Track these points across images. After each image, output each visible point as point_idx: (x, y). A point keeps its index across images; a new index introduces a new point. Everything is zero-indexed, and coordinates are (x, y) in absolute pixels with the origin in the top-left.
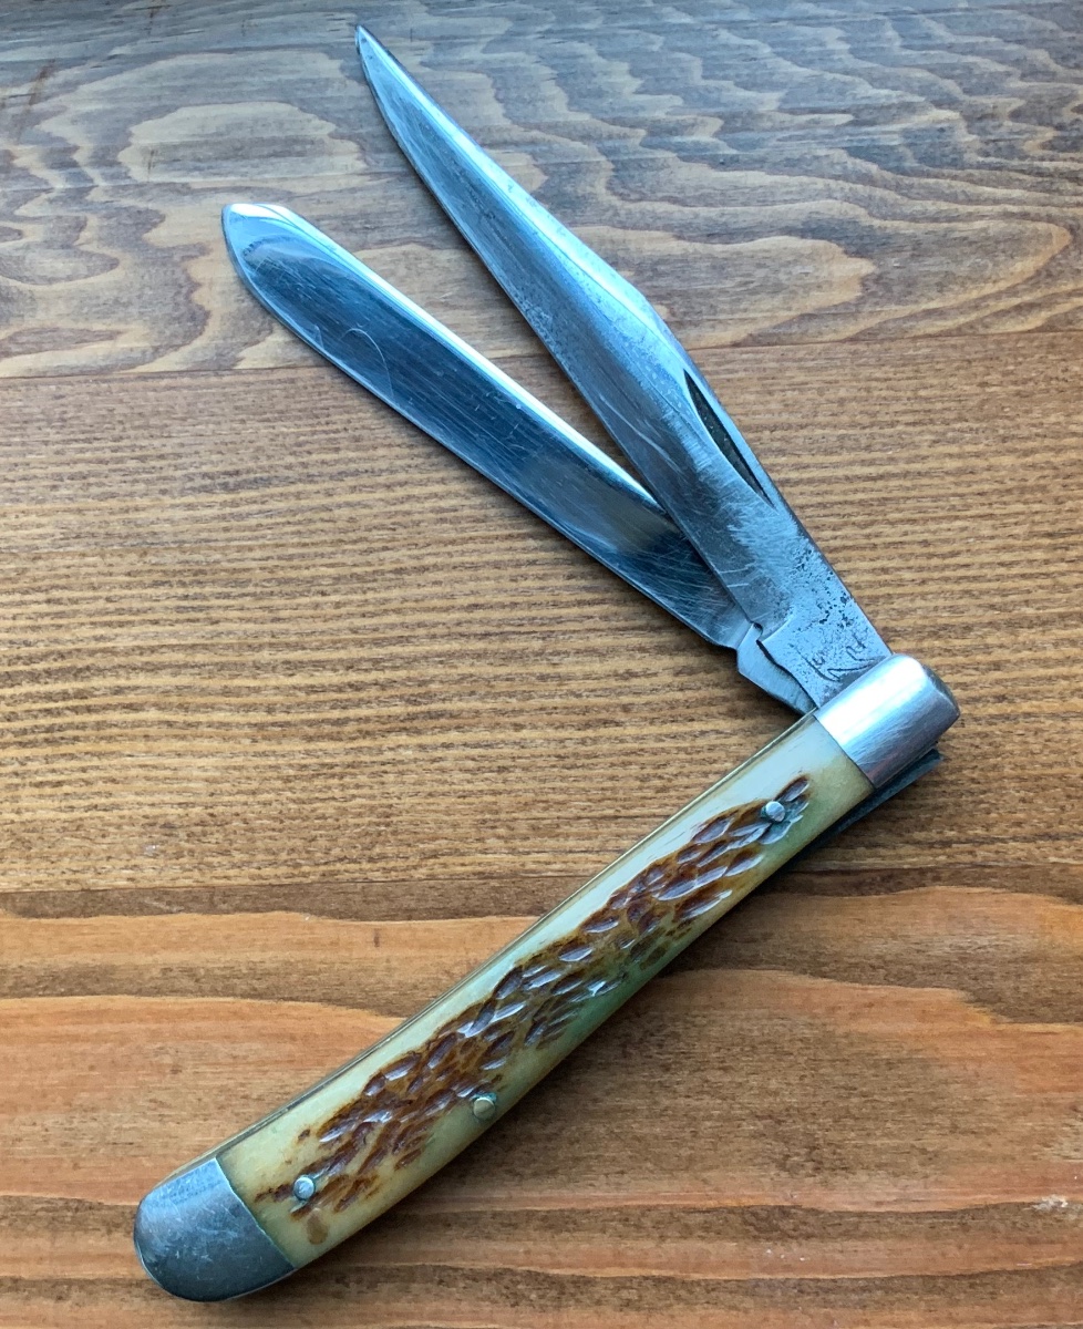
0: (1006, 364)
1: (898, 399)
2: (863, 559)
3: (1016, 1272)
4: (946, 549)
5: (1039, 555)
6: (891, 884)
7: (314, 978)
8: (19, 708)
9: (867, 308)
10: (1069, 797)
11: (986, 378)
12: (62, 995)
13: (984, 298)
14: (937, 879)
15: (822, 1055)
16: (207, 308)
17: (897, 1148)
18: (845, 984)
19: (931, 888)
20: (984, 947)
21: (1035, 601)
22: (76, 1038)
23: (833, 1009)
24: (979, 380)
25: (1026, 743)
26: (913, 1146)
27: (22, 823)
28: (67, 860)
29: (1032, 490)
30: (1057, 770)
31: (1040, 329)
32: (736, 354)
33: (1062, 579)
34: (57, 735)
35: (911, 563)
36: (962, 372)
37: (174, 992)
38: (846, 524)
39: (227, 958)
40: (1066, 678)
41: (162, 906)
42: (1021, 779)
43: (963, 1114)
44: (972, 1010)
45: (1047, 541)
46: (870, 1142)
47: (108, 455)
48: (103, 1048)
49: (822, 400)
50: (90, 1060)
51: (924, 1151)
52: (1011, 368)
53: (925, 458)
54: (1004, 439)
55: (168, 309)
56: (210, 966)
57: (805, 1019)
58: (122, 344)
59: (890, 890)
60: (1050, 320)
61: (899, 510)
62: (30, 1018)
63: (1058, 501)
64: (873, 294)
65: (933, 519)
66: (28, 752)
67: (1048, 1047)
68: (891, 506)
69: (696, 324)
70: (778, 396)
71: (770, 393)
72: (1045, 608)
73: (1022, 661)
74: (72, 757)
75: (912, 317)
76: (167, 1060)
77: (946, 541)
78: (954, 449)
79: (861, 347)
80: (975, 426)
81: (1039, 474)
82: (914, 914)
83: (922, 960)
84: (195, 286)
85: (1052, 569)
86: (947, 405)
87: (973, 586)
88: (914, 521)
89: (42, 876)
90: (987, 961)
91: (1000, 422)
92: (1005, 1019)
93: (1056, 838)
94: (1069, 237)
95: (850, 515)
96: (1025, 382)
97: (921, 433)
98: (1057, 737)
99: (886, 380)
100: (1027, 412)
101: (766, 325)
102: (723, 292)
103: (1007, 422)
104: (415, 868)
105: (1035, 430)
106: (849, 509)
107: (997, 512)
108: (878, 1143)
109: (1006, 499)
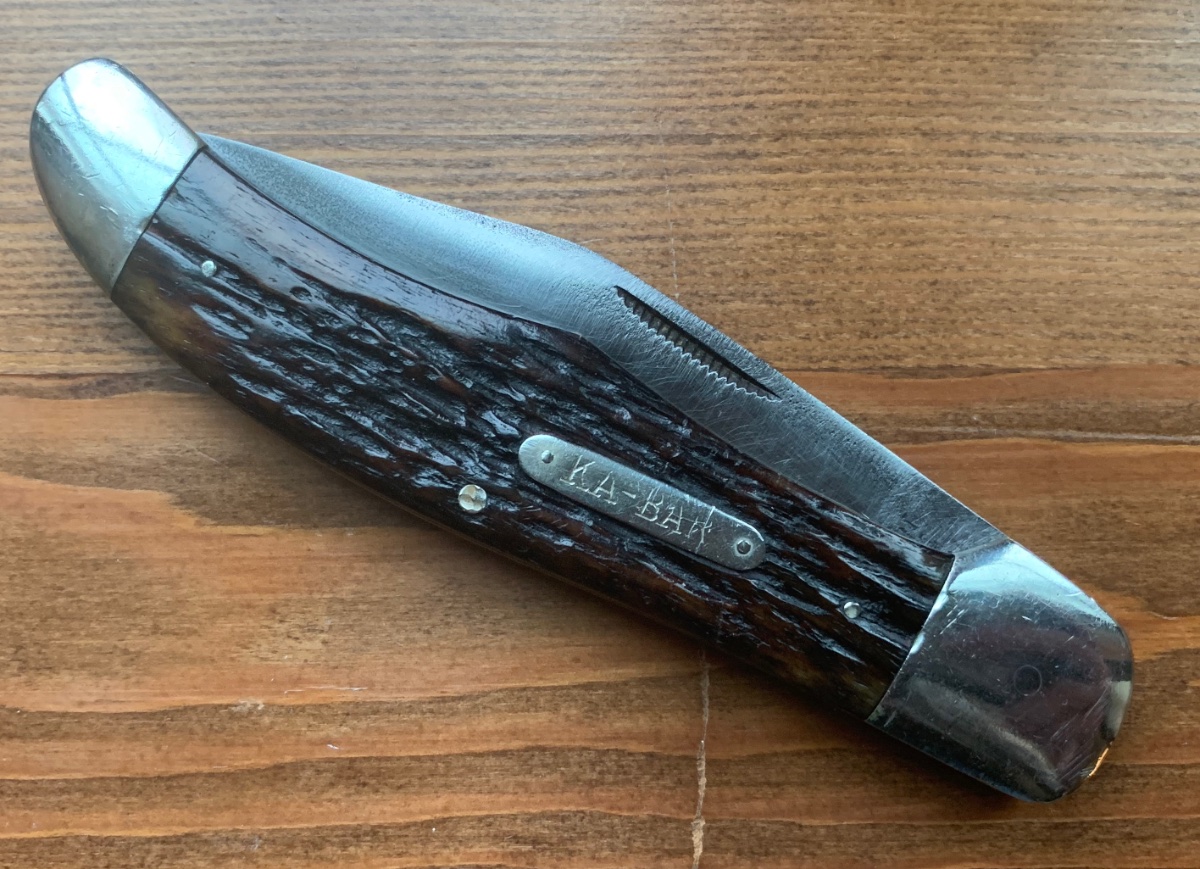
3: (211, 775)
17: (100, 649)
18: (59, 486)
26: (115, 647)
43: (166, 614)
44: (178, 512)
46: (75, 642)
51: (126, 652)
92: (210, 521)
108: (82, 642)
109: (226, 29)
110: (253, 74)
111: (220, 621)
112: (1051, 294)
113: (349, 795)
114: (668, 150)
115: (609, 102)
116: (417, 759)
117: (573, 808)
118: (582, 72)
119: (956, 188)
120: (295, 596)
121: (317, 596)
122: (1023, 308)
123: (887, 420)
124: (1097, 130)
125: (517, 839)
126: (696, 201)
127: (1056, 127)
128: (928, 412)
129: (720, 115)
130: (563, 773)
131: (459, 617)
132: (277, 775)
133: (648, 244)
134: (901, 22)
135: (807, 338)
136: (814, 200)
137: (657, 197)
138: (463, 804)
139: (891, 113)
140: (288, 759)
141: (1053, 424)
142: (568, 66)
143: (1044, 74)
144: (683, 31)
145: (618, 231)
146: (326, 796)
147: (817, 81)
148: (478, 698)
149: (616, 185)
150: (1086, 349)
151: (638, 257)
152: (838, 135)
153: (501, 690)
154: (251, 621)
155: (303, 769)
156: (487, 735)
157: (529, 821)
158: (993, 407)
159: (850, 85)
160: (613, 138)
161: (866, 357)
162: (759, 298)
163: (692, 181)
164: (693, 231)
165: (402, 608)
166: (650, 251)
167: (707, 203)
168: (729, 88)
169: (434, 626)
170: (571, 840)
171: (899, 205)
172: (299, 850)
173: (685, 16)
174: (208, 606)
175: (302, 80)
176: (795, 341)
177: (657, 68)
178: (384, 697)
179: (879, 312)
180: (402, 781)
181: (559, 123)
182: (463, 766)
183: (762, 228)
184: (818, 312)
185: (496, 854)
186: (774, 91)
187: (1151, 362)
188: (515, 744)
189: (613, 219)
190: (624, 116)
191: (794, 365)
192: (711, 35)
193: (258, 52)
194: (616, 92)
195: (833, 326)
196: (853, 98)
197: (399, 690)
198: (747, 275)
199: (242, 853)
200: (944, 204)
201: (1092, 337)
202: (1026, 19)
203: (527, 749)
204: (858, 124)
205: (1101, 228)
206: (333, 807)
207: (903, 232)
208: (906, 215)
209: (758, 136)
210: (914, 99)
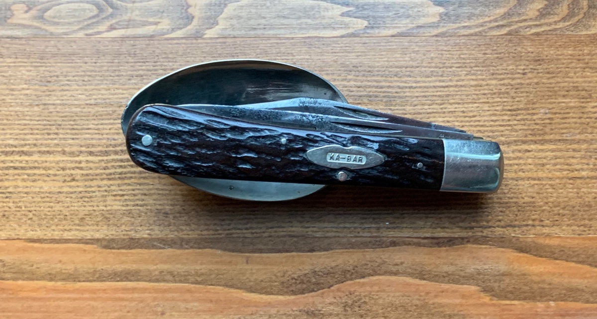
0: (493, 47)
1: (453, 58)
2: (440, 117)
4: (471, 114)
5: (506, 118)
6: (450, 243)
7: (222, 276)
8: (109, 165)
9: (442, 25)
10: (519, 211)
11: (486, 52)
12: (118, 281)
14: (468, 242)
15: (423, 312)
16: (194, 14)
19: (465, 245)
20: (487, 269)
21: (505, 135)
22: (122, 299)
23: (427, 293)
24: (483, 52)
27: (107, 211)
28: (124, 226)
29: (503, 93)
30: (514, 200)
31: (506, 35)
32: (393, 39)
33: (515, 127)
34: (123, 176)
35: (458, 119)
36: (477, 49)
37: (164, 281)
38: (433, 104)
39: (186, 268)
41: (161, 246)
42: (501, 203)
45: (509, 113)
47: (152, 68)
48: (133, 304)
49: (425, 57)
50: (127, 309)
52: (495, 48)
53: (463, 80)
54: (493, 74)
55: (178, 15)
56: (179, 271)
57: (417, 297)
58: (160, 27)
59: (450, 246)
60: (509, 31)
61: (454, 99)
62: (104, 290)
63: (513, 98)
64: (444, 20)
65: (466, 103)
66: (111, 182)
67: (511, 310)
68: (450, 98)
69: (378, 28)
70: (408, 55)
71: (406, 54)
72: (509, 138)
74: (129, 185)
75: (458, 28)
76: (160, 309)
77: (471, 111)
78: (474, 77)
79: (439, 39)
80: (482, 69)
81: (505, 87)
82: (460, 256)
83: (462, 274)
84: (189, 6)
85: (511, 123)
86: (471, 61)
87: (481, 129)
88: (459, 104)
89: (114, 232)
90: (488, 275)
91: (491, 68)
93: (514, 226)
95: (435, 100)
96: (500, 53)
97: (461, 71)
99: (449, 51)
100: (501, 64)
101: (404, 29)
102: (388, 17)
103: (494, 68)
104: (264, 232)
105: (504, 71)
106: (435, 98)
107: (490, 101)
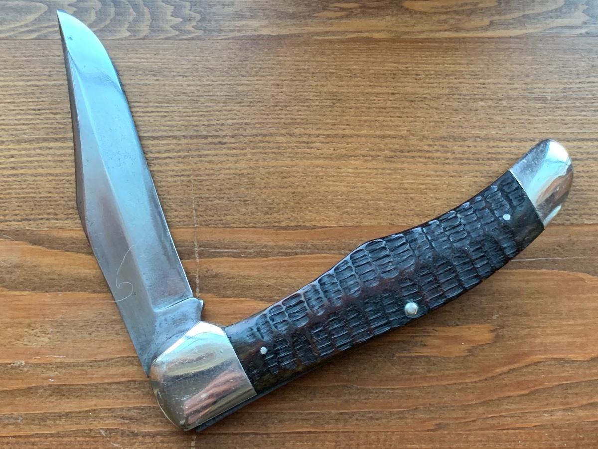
3: (3, 391)
13: (16, 27)
25: (21, 185)
40: (37, 161)
73: (21, 154)
92: (6, 289)
94: (47, 8)
98: (33, 183)
109: (19, 97)
110: (30, 114)
111: (9, 330)
112: (339, 197)
113: (57, 400)
114: (191, 141)
115: (168, 123)
116: (85, 385)
117: (146, 405)
118: (158, 112)
119: (302, 156)
120: (38, 320)
121: (46, 319)
122: (328, 202)
123: (275, 247)
124: (357, 133)
125: (123, 418)
126: (201, 161)
127: (341, 132)
128: (291, 244)
129: (211, 128)
130: (142, 391)
131: (103, 328)
132: (29, 391)
133: (182, 178)
134: (282, 92)
135: (244, 215)
136: (247, 161)
137: (187, 160)
138: (102, 403)
139: (278, 127)
140: (34, 385)
141: (339, 249)
142: (152, 109)
143: (337, 111)
144: (198, 96)
145: (171, 173)
146: (48, 400)
147: (249, 115)
148: (109, 360)
149: (170, 155)
150: (353, 219)
151: (178, 183)
152: (257, 135)
153: (119, 358)
154: (20, 329)
155: (40, 388)
156: (112, 376)
157: (129, 410)
158: (316, 242)
159: (262, 116)
160: (169, 137)
161: (267, 222)
162: (226, 199)
163: (200, 153)
164: (200, 173)
165: (81, 324)
166: (183, 181)
167: (206, 162)
168: (215, 117)
169: (93, 332)
170: (145, 418)
171: (280, 163)
172: (36, 422)
173: (198, 90)
174: (4, 323)
175: (48, 116)
176: (240, 216)
177: (187, 110)
178: (72, 360)
179: (272, 204)
180: (79, 394)
181: (149, 131)
182: (103, 388)
183: (227, 171)
184: (248, 204)
185: (115, 424)
186: (231, 119)
187: (379, 223)
188: (124, 379)
189: (169, 168)
190: (174, 128)
191: (239, 226)
192: (209, 97)
193: (31, 106)
194: (171, 119)
195: (255, 210)
196: (263, 121)
197: (78, 357)
198: (221, 190)
199: (14, 423)
200: (297, 162)
201: (355, 214)
202: (331, 90)
203: (129, 381)
204: (264, 132)
205: (359, 171)
206: (51, 404)
207: (282, 173)
208: (282, 166)
209: (227, 136)
210: (287, 121)
